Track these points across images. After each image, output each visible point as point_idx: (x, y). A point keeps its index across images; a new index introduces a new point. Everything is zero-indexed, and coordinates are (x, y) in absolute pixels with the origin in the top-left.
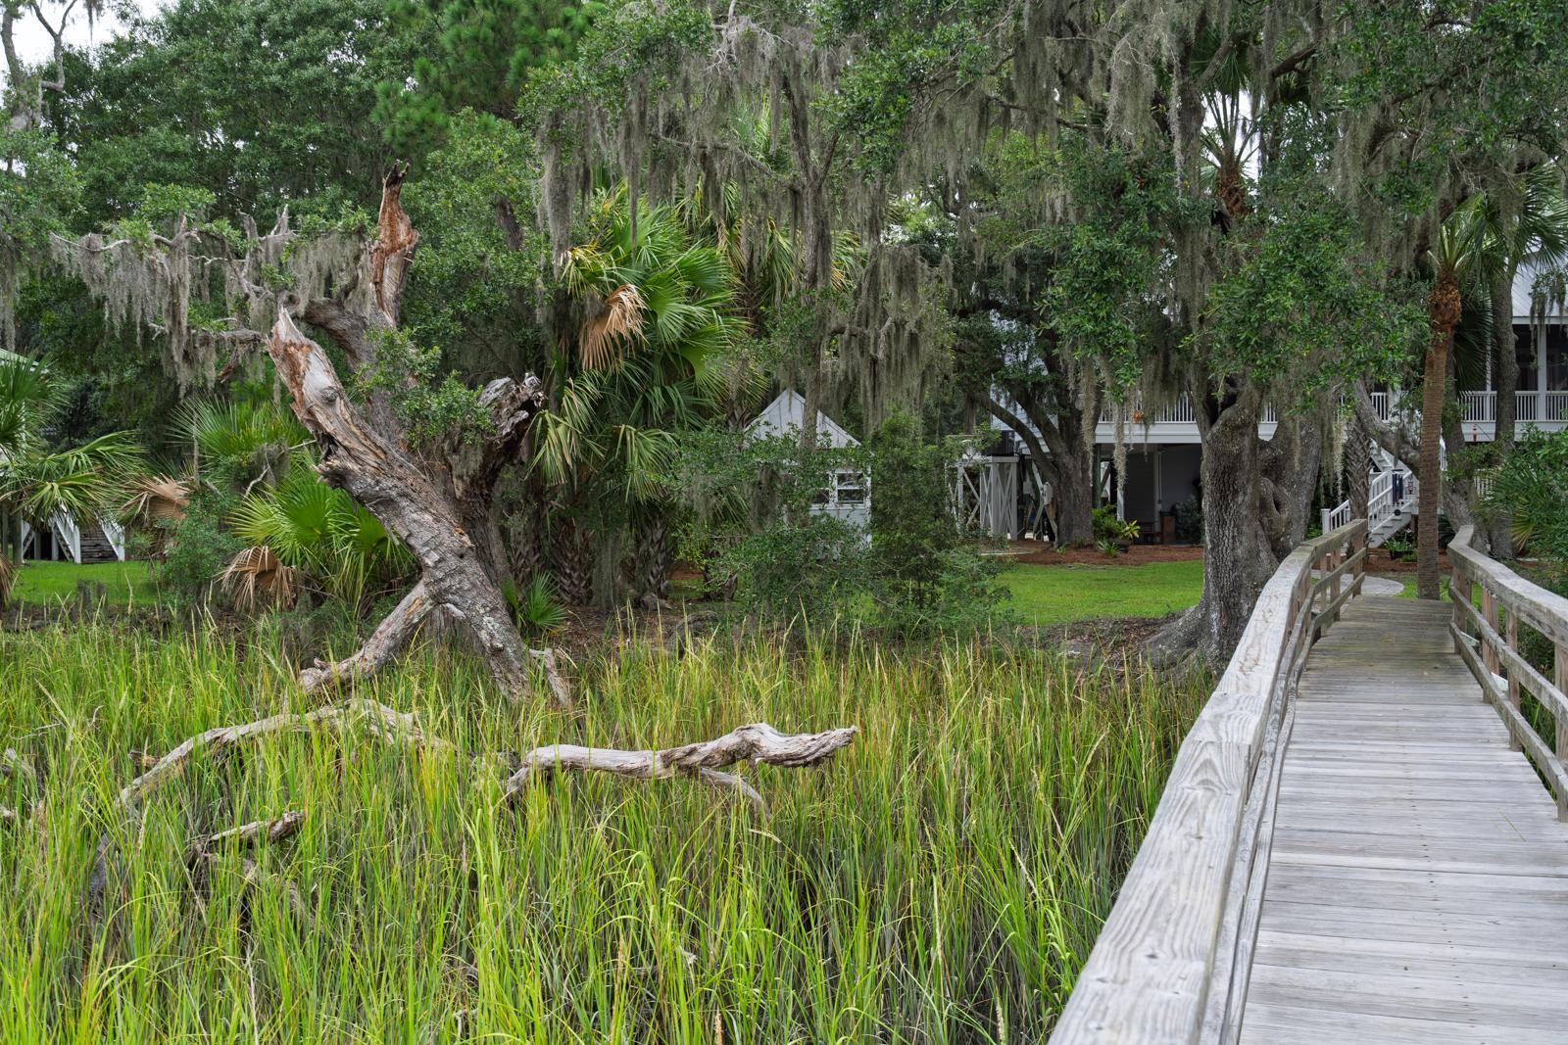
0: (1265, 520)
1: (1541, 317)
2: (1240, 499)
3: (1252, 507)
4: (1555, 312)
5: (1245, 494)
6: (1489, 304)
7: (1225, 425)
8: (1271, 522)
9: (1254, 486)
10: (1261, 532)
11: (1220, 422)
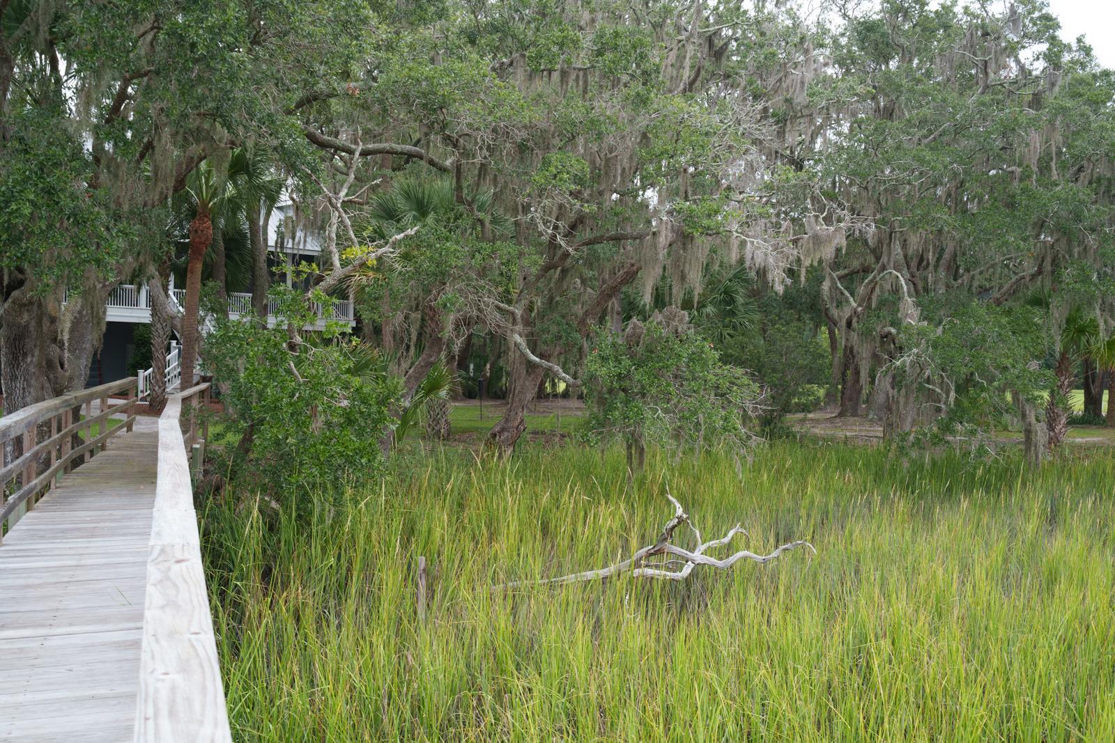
0: (52, 376)
1: (282, 247)
2: (29, 360)
3: (39, 366)
4: (290, 245)
5: (33, 356)
6: (249, 235)
7: (13, 302)
8: (56, 378)
9: (41, 350)
10: (47, 385)
11: (10, 300)
